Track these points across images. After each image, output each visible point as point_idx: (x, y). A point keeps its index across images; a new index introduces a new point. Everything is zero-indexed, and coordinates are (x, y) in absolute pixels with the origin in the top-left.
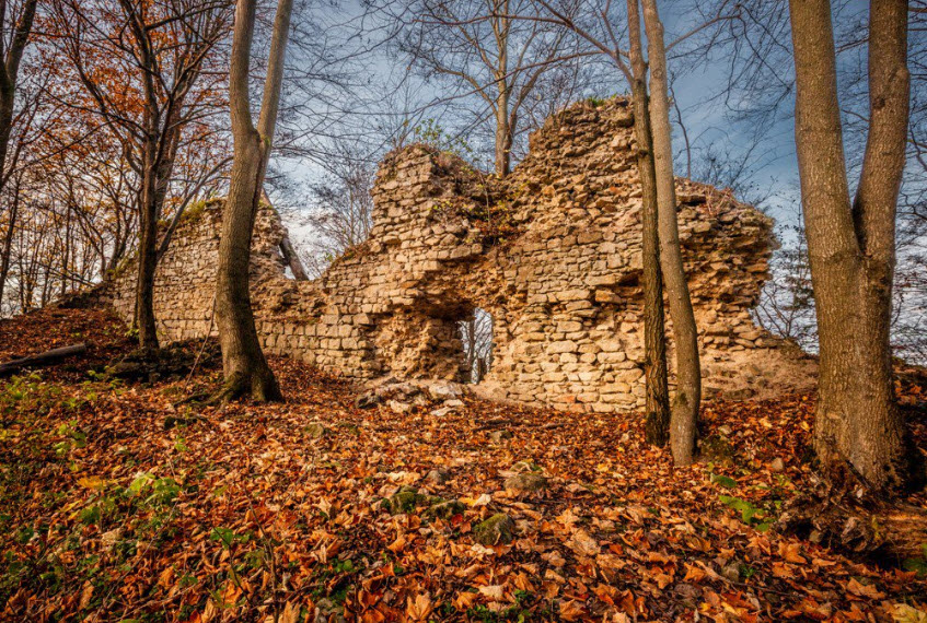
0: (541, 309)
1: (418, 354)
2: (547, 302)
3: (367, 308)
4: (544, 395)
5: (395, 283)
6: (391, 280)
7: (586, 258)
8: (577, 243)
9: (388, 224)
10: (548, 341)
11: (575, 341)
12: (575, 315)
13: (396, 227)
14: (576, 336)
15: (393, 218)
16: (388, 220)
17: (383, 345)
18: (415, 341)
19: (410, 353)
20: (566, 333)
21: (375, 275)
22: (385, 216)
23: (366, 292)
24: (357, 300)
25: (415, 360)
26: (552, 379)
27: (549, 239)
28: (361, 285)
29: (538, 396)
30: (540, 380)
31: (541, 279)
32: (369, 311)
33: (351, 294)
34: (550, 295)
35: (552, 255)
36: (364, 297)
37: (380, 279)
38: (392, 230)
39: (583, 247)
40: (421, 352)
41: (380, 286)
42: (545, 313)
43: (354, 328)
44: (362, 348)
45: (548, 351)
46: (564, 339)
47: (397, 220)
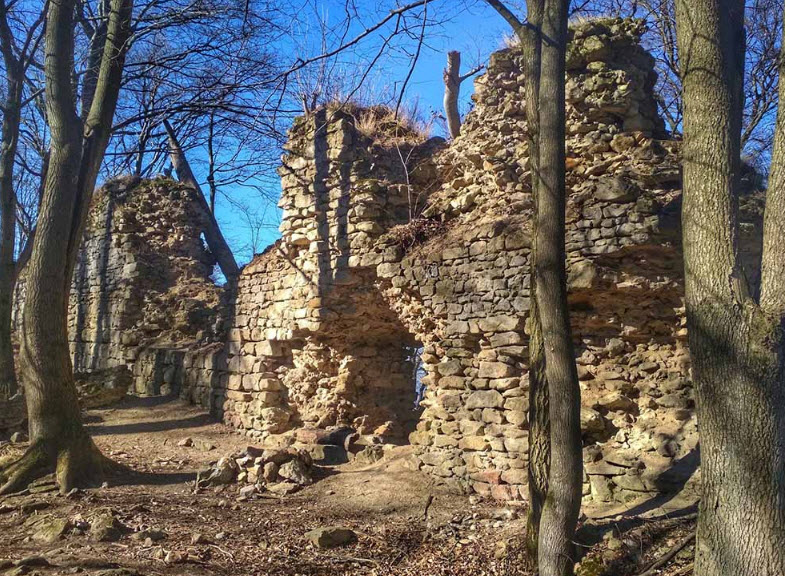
0: (459, 342)
1: (335, 397)
2: (468, 332)
3: (271, 334)
4: (462, 468)
5: (302, 300)
6: (296, 296)
7: (515, 270)
8: (504, 249)
9: (297, 218)
10: (468, 390)
11: (501, 391)
12: (502, 353)
13: (305, 221)
14: (502, 383)
15: (301, 210)
16: (295, 212)
17: (294, 383)
18: (332, 379)
19: (323, 397)
20: (490, 379)
21: (281, 288)
22: (292, 206)
23: (270, 312)
24: (261, 322)
25: (330, 406)
26: (471, 446)
27: (472, 242)
28: (265, 301)
29: (455, 470)
30: (457, 447)
31: (462, 299)
32: (272, 337)
33: (255, 312)
34: (472, 323)
35: (475, 264)
36: (268, 319)
37: (285, 294)
38: (300, 226)
39: (512, 253)
40: (340, 395)
41: (286, 303)
42: (467, 348)
43: (257, 361)
44: (264, 390)
45: (468, 404)
46: (487, 388)
47: (304, 213)
